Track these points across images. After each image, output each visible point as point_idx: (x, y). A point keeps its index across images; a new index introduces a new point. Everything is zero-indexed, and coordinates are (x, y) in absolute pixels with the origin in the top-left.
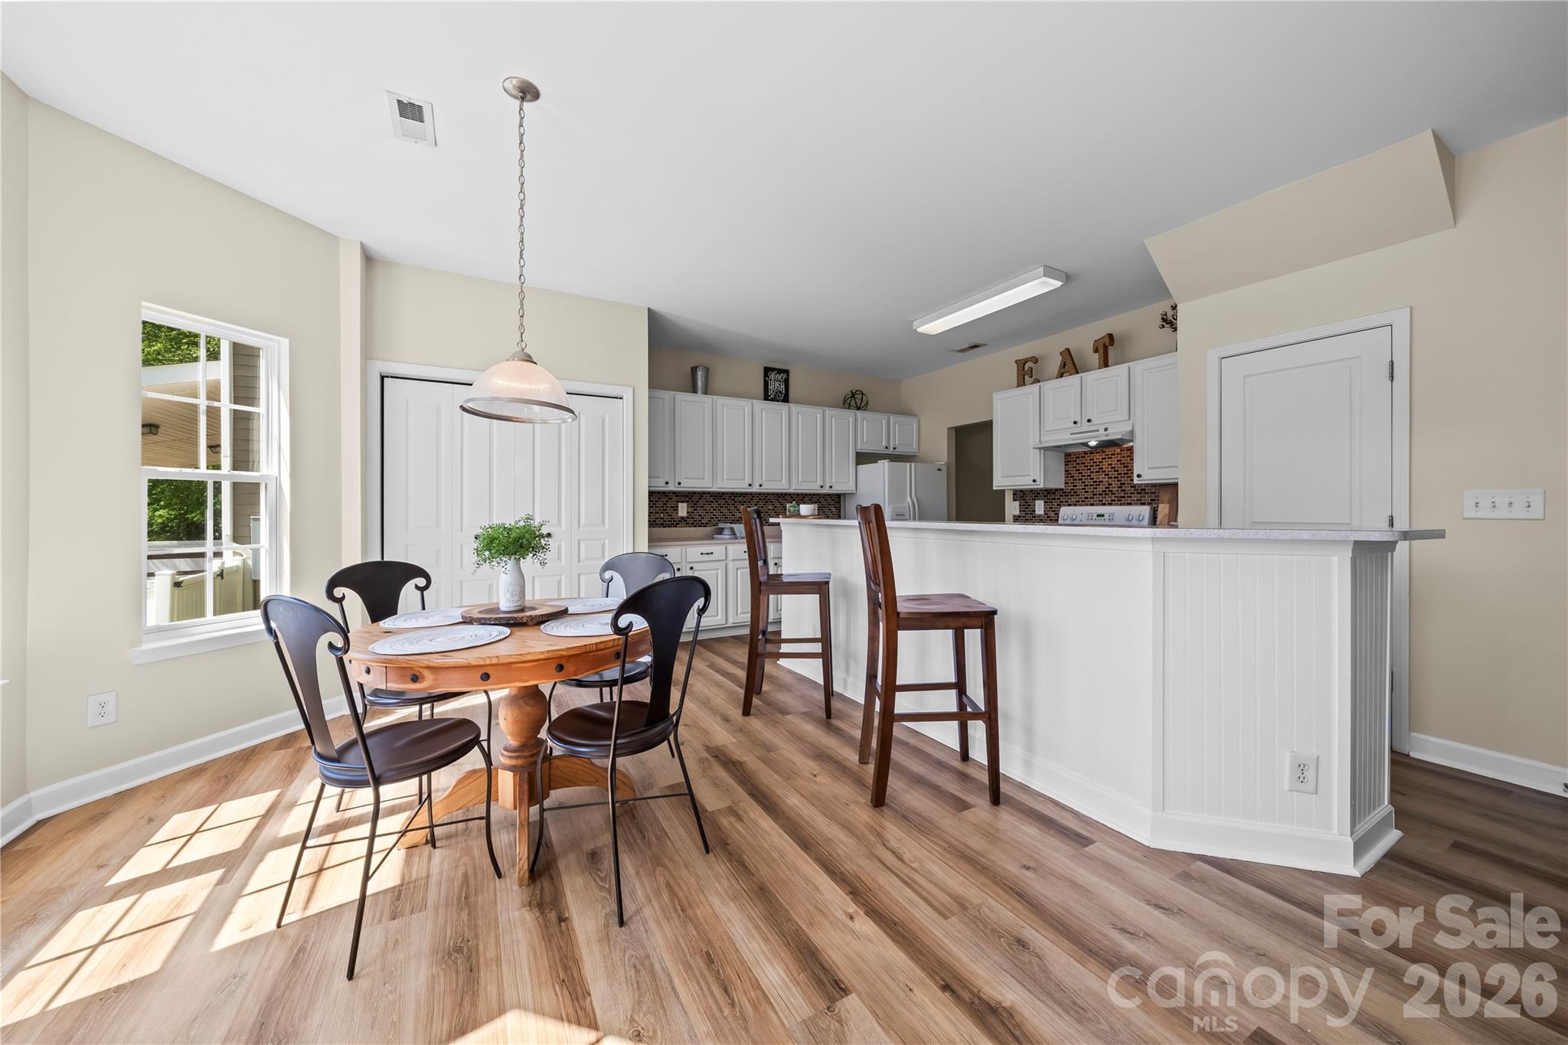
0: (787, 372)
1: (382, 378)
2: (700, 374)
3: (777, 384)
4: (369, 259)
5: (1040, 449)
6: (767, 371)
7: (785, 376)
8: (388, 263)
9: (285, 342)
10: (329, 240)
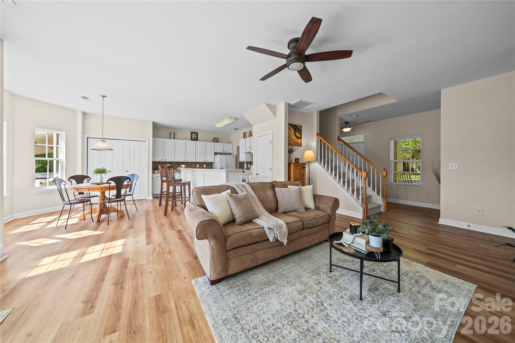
0: (197, 133)
1: (88, 138)
2: (172, 134)
3: (194, 136)
4: (84, 114)
5: (245, 153)
6: (192, 133)
7: (197, 134)
8: (89, 114)
9: (64, 133)
10: (75, 111)
